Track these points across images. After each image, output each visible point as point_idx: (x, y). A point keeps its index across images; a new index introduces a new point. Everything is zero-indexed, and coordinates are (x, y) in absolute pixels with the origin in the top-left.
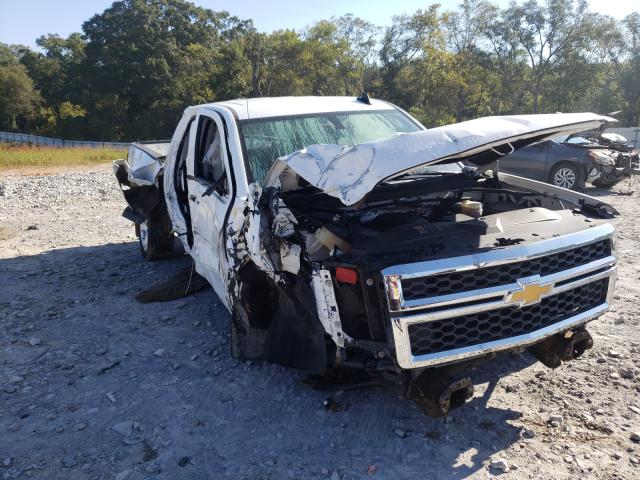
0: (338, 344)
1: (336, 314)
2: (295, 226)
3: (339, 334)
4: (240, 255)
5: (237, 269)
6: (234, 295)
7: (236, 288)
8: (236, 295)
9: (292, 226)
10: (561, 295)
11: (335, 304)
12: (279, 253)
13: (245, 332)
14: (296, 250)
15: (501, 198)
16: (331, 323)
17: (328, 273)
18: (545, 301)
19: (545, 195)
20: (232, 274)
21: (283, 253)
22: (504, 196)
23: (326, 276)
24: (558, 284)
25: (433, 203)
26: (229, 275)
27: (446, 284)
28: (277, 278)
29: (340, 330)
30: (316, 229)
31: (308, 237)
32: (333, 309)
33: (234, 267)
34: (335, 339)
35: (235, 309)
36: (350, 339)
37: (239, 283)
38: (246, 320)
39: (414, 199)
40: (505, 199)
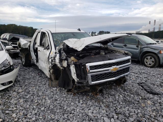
0: (76, 81)
1: (75, 74)
2: (66, 57)
3: (76, 79)
4: (53, 63)
5: (52, 66)
6: (50, 72)
7: (51, 71)
8: (51, 72)
9: (65, 57)
10: (121, 70)
11: (75, 72)
12: (62, 62)
13: (53, 81)
14: (66, 62)
15: (108, 52)
16: (74, 76)
17: (74, 65)
18: (117, 71)
19: (117, 51)
20: (50, 67)
21: (63, 62)
22: (109, 51)
23: (74, 66)
24: (120, 68)
25: (94, 53)
26: (49, 68)
27: (98, 67)
28: (61, 68)
29: (76, 78)
30: (71, 57)
31: (69, 59)
32: (75, 73)
33: (51, 66)
34: (75, 80)
35: (50, 76)
36: (78, 80)
37: (52, 69)
38: (53, 78)
39: (91, 52)
40: (109, 52)
